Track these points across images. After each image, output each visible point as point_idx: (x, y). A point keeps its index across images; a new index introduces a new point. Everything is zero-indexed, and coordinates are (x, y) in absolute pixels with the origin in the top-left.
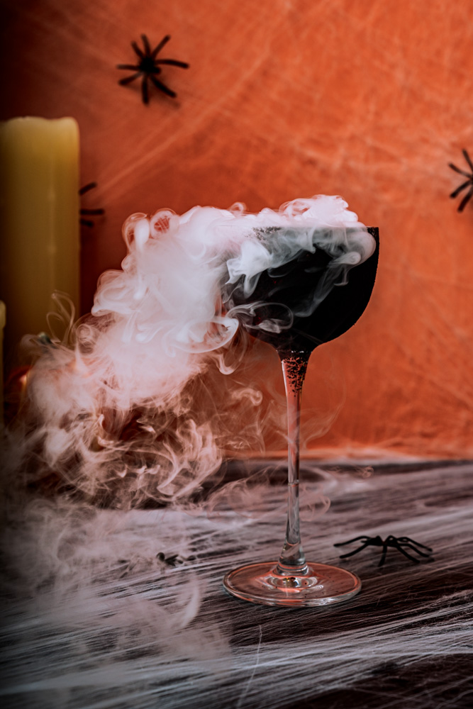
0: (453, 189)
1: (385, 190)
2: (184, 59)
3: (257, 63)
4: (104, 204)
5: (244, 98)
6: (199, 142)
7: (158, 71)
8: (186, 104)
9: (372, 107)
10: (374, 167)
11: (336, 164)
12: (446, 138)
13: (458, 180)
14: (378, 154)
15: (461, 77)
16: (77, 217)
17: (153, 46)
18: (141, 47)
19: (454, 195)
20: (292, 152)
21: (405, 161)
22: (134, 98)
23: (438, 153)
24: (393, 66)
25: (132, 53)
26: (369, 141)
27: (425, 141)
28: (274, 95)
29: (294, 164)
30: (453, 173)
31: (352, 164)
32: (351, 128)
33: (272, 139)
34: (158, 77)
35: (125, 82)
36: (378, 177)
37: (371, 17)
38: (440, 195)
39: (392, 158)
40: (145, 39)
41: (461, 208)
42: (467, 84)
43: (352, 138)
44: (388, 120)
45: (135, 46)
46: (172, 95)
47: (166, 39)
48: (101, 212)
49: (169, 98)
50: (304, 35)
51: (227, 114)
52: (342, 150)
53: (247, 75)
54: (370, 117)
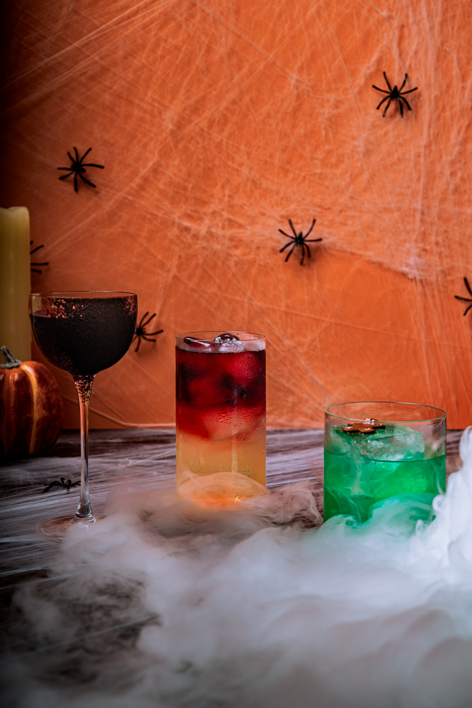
0: (282, 247)
1: (236, 247)
2: (102, 163)
3: (150, 164)
4: (48, 259)
5: (142, 187)
6: (112, 217)
7: (84, 171)
8: (103, 192)
9: (227, 192)
10: (228, 232)
11: (203, 231)
12: (278, 212)
13: (286, 240)
14: (231, 223)
15: (287, 171)
16: (29, 267)
17: (81, 155)
18: (73, 155)
19: (282, 251)
20: (173, 223)
21: (249, 227)
22: (70, 188)
23: (272, 222)
24: (241, 165)
25: (68, 159)
26: (225, 215)
27: (263, 214)
28: (161, 186)
29: (175, 231)
30: (283, 236)
31: (213, 230)
32: (212, 207)
33: (160, 214)
34: (84, 175)
35: (63, 178)
36: (231, 239)
37: (226, 133)
38: (273, 250)
39: (241, 226)
40: (75, 149)
41: (287, 260)
42: (291, 176)
43: (214, 213)
44: (237, 201)
45: (69, 154)
46: (94, 186)
47: (90, 149)
48: (47, 264)
49: (92, 188)
50: (181, 146)
51: (130, 198)
52: (207, 221)
53: (143, 172)
54: (226, 199)
